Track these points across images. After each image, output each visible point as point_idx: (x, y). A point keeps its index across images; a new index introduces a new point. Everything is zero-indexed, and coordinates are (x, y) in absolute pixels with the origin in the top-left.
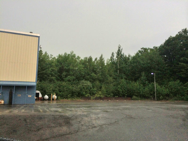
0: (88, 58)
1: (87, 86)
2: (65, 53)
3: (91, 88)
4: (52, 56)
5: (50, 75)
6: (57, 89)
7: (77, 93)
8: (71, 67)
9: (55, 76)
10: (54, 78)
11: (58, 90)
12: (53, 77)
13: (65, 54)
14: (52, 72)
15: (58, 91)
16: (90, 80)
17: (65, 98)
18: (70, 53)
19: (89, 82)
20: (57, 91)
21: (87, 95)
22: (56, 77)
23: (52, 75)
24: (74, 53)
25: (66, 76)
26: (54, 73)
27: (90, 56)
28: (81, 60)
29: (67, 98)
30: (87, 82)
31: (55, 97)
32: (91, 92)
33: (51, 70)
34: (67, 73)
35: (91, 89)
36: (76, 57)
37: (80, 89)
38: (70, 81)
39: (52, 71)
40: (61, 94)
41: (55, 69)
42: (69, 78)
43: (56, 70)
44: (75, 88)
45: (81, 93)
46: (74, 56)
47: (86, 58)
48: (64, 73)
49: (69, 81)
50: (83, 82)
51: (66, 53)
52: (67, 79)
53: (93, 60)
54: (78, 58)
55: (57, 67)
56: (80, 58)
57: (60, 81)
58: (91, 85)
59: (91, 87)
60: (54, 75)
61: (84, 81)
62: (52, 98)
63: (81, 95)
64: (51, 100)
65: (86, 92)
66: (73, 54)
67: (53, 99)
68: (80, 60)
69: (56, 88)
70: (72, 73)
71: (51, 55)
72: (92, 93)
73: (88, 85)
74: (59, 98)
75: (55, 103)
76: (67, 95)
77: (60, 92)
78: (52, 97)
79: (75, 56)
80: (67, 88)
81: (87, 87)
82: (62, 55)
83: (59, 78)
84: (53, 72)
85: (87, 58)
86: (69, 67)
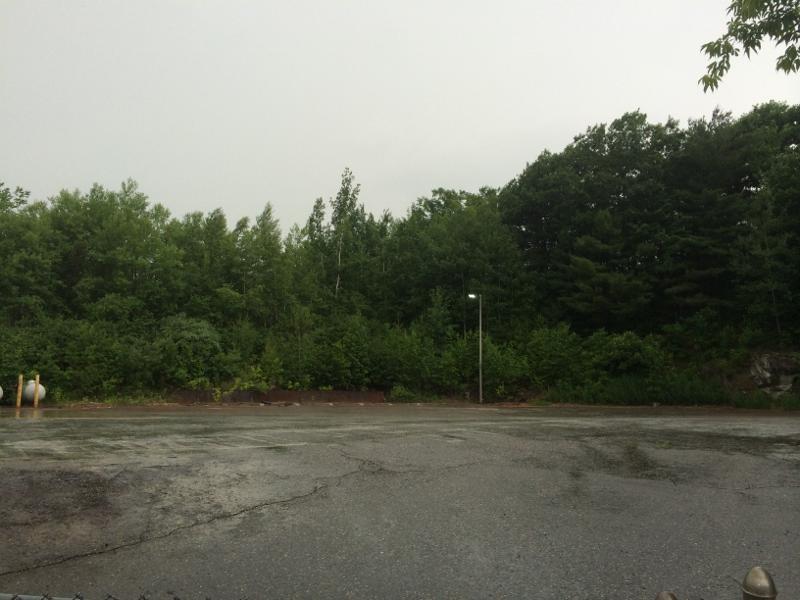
0: (206, 216)
1: (196, 341)
2: (96, 185)
3: (215, 351)
4: (28, 193)
5: (15, 289)
6: (47, 355)
7: (149, 374)
8: (121, 255)
9: (38, 293)
10: (33, 300)
11: (53, 358)
12: (31, 295)
13: (93, 191)
14: (25, 271)
15: (50, 362)
16: (212, 315)
17: (90, 396)
18: (118, 189)
19: (204, 324)
20: (45, 363)
21: (193, 383)
22: (44, 296)
23: (24, 288)
24: (139, 190)
25: (96, 295)
26: (32, 280)
27: (218, 211)
28: (172, 223)
29: (96, 392)
30: (195, 324)
31: (36, 388)
32: (215, 369)
33: (20, 262)
34: (101, 279)
35: (217, 357)
36: (147, 209)
37: (161, 357)
38: (116, 320)
39: (22, 266)
40: (68, 378)
41: (40, 257)
42: (112, 304)
43: (48, 263)
44: (139, 350)
45: (165, 374)
46: (139, 203)
47: (197, 217)
48: (87, 282)
49: (111, 316)
50: (180, 325)
51: (101, 188)
52: (100, 307)
53: (231, 226)
54: (156, 216)
55: (49, 249)
56: (167, 214)
57: (67, 316)
58: (217, 336)
59: (218, 345)
60: (36, 287)
61: (181, 319)
62: (20, 394)
63: (169, 382)
64: (19, 404)
65: (192, 370)
66: (133, 196)
67: (28, 402)
68: (168, 222)
69: (45, 349)
70: (125, 281)
71: (19, 190)
72: (218, 375)
73: (201, 339)
74: (58, 393)
75: (35, 416)
76: (99, 383)
77: (64, 366)
78: (23, 389)
79: (144, 205)
80: (96, 350)
81: (199, 345)
82: (77, 193)
83: (58, 302)
84: (30, 272)
85: (200, 215)
86: (110, 254)
